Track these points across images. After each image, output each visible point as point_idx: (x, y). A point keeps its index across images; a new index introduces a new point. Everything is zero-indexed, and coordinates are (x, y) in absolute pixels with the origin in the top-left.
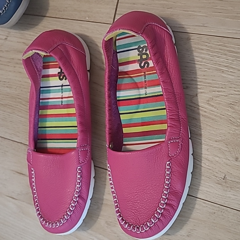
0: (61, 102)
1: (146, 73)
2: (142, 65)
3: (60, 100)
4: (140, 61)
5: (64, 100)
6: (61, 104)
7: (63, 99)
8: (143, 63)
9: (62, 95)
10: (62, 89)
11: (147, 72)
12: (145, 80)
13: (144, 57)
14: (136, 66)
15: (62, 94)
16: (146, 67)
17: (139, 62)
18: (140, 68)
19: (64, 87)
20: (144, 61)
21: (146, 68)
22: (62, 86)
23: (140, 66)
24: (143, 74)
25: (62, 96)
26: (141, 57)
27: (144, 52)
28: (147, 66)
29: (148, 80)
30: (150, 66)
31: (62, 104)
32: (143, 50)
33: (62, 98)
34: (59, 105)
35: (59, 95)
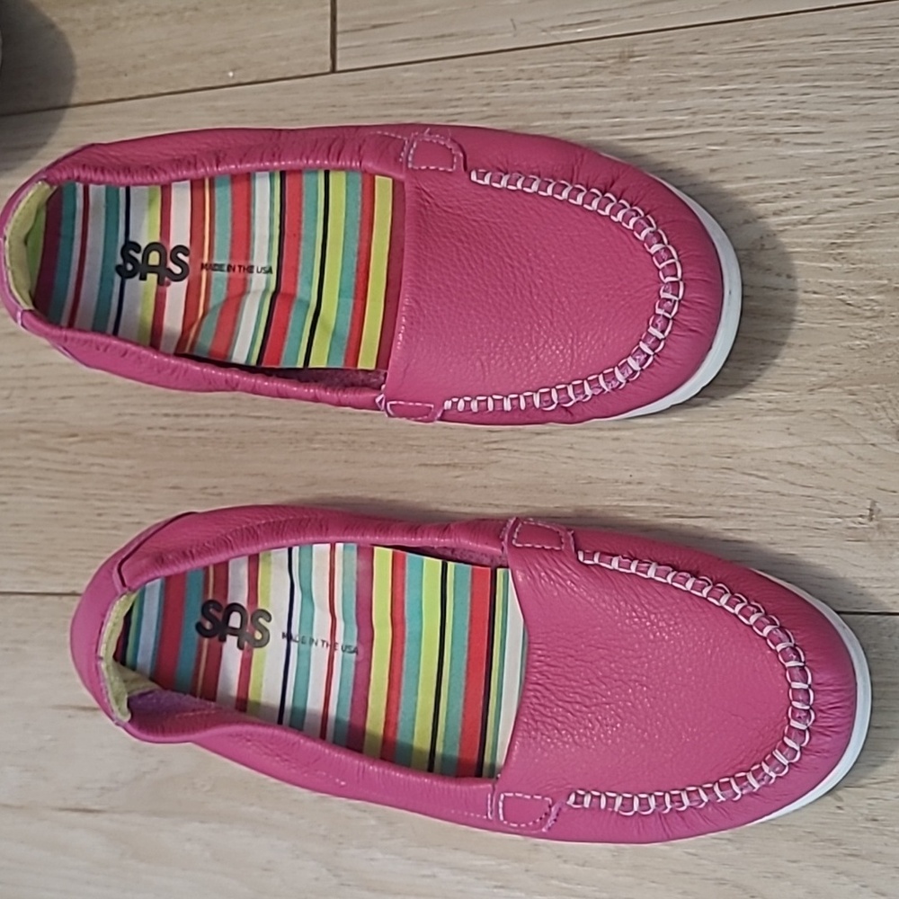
0: (347, 655)
1: (206, 260)
2: (177, 270)
3: (338, 654)
4: (165, 277)
5: (339, 639)
6: (354, 655)
7: (337, 641)
8: (171, 265)
9: (323, 641)
10: (302, 641)
11: (202, 256)
12: (225, 268)
13: (154, 258)
15: (316, 644)
16: (186, 259)
17: (166, 279)
18: (185, 283)
19: (295, 631)
20: (166, 263)
21: (190, 260)
22: (289, 637)
23: (178, 278)
24: (204, 273)
25: (325, 644)
26: (153, 269)
27: (139, 257)
28: (186, 255)
29: (228, 256)
30: (187, 244)
31: (356, 651)
32: (134, 261)
33: (333, 646)
34: (357, 663)
35: (319, 654)
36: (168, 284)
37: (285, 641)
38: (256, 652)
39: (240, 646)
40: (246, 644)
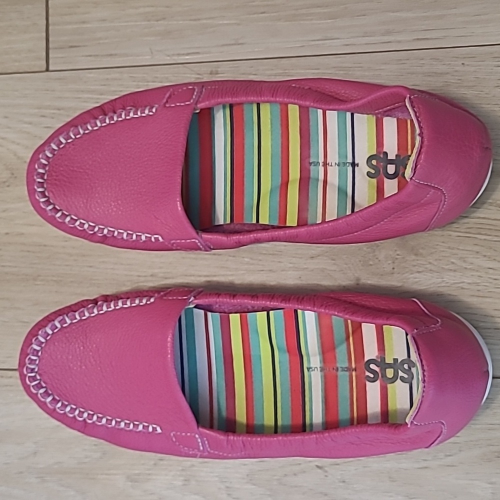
0: (316, 161)
1: (354, 373)
2: (372, 366)
3: (321, 160)
4: (381, 362)
5: (321, 169)
6: (311, 162)
7: (323, 168)
8: (377, 369)
9: (331, 166)
10: (345, 164)
11: (356, 376)
12: (340, 369)
13: (390, 373)
14: (371, 351)
15: (336, 163)
16: (367, 374)
17: (379, 360)
18: (366, 359)
19: (350, 169)
20: (381, 370)
21: (365, 373)
22: (354, 165)
23: (371, 361)
24: (353, 366)
25: (330, 164)
26: (390, 366)
28: (368, 376)
29: (339, 376)
30: (367, 383)
31: (310, 164)
33: (325, 164)
34: (309, 157)
35: (333, 158)
36: (377, 357)
37: (356, 162)
38: (375, 153)
39: (386, 154)
40: (382, 156)
